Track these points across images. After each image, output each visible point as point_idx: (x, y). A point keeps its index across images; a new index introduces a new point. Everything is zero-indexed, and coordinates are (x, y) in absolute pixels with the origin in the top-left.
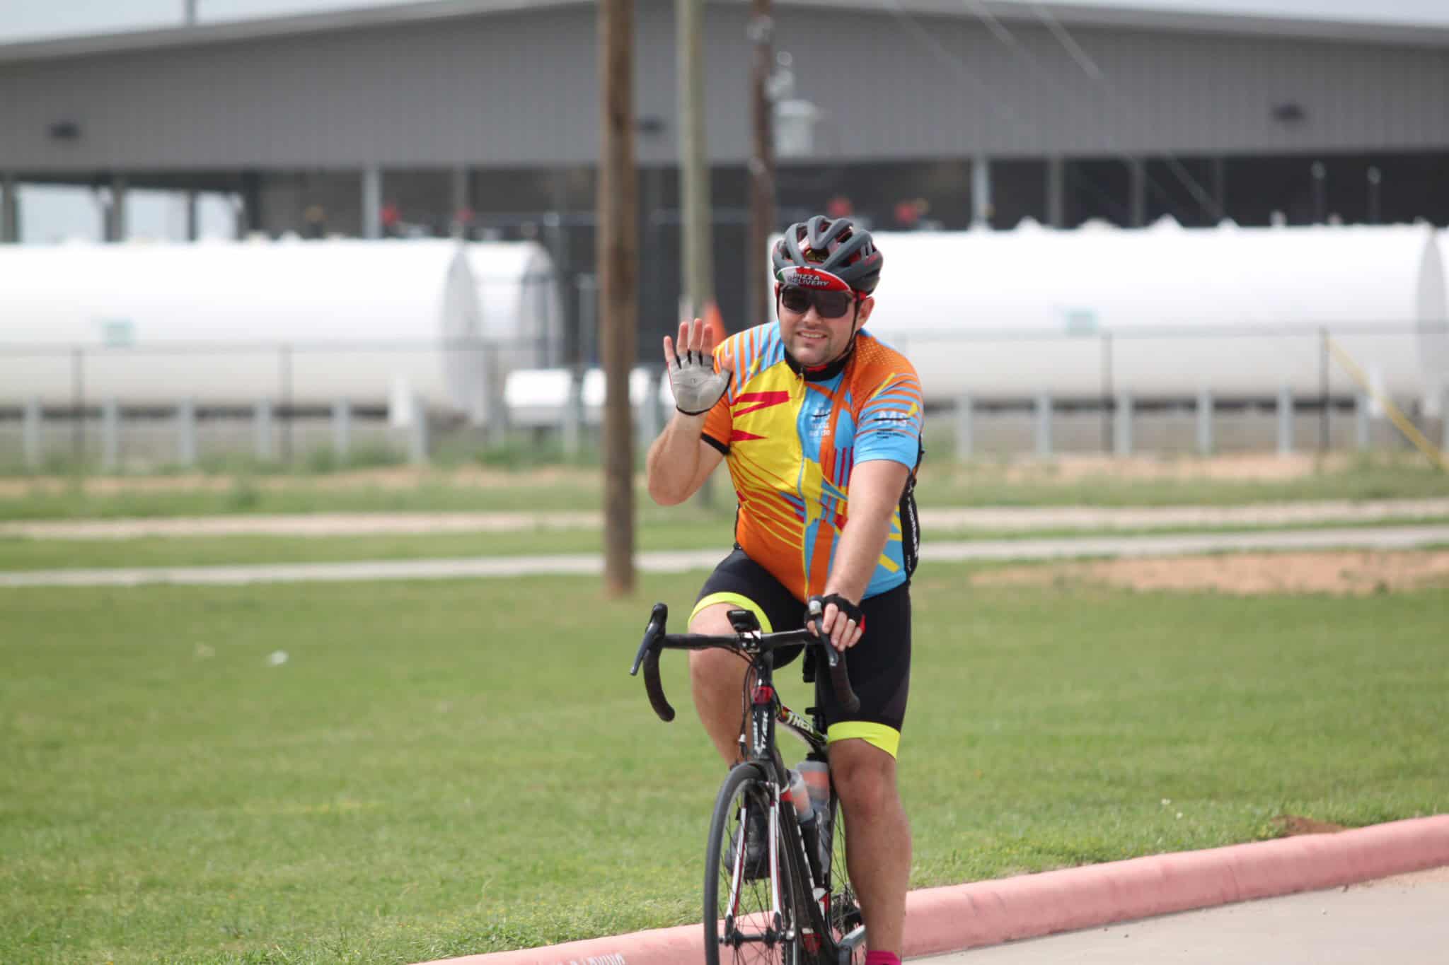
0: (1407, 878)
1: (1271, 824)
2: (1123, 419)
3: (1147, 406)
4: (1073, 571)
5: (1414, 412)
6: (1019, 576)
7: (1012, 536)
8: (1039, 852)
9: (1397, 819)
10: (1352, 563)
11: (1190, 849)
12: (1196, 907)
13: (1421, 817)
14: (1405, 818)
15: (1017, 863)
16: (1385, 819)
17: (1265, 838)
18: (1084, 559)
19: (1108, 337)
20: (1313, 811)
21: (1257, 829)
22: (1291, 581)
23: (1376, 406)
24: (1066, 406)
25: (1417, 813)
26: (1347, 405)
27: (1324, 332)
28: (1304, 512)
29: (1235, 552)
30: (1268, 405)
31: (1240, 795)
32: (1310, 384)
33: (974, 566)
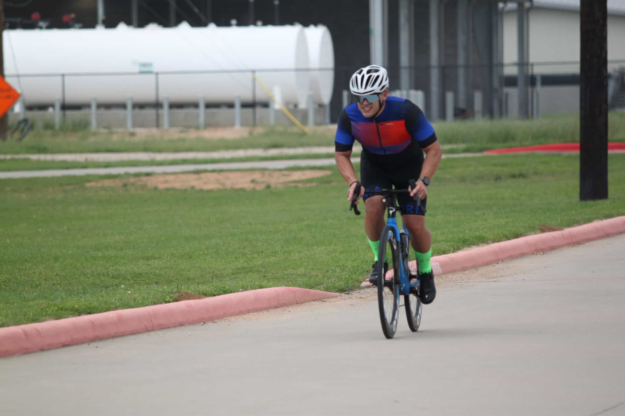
0: (233, 319)
1: (171, 295)
2: (165, 112)
3: (176, 106)
4: (132, 180)
5: (294, 107)
6: (107, 183)
7: (108, 165)
8: (62, 309)
9: (231, 292)
10: (257, 176)
11: (133, 307)
12: (134, 333)
13: (242, 291)
14: (235, 292)
15: (50, 315)
16: (225, 292)
17: (169, 302)
18: (137, 175)
19: (157, 74)
20: (192, 288)
21: (165, 298)
22: (228, 184)
23: (278, 104)
24: (140, 106)
25: (241, 289)
26: (266, 105)
27: (254, 72)
28: (241, 153)
29: (205, 171)
30: (231, 105)
31: (169, 282)
32: (248, 96)
33: (88, 179)
